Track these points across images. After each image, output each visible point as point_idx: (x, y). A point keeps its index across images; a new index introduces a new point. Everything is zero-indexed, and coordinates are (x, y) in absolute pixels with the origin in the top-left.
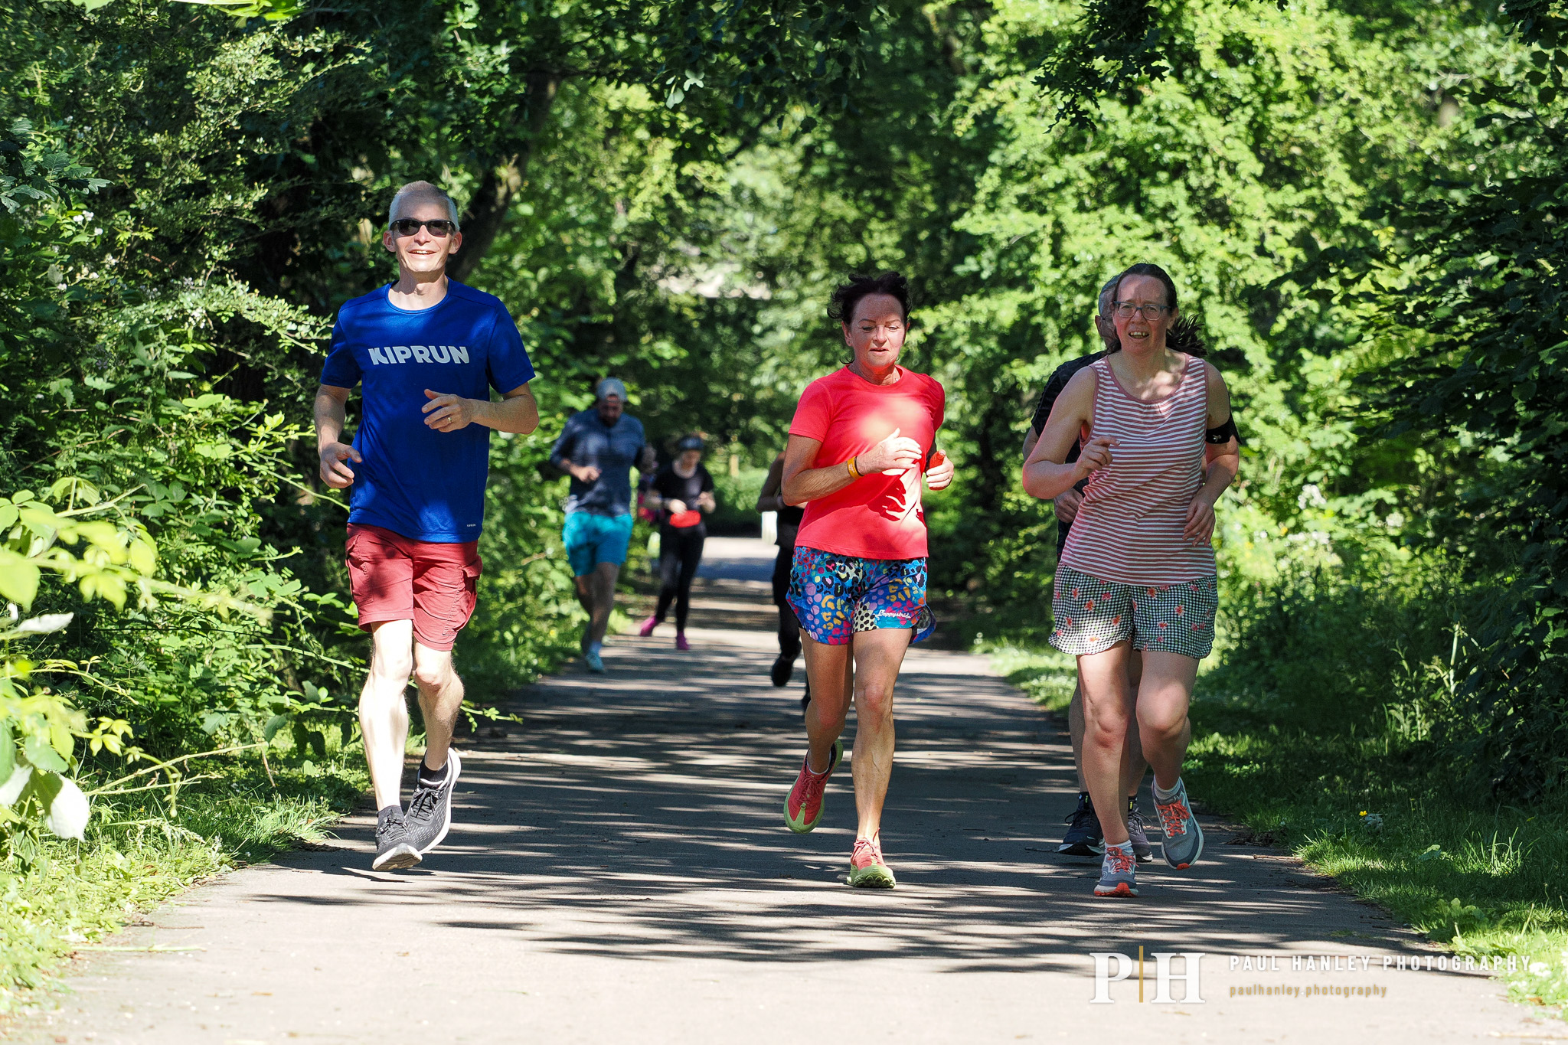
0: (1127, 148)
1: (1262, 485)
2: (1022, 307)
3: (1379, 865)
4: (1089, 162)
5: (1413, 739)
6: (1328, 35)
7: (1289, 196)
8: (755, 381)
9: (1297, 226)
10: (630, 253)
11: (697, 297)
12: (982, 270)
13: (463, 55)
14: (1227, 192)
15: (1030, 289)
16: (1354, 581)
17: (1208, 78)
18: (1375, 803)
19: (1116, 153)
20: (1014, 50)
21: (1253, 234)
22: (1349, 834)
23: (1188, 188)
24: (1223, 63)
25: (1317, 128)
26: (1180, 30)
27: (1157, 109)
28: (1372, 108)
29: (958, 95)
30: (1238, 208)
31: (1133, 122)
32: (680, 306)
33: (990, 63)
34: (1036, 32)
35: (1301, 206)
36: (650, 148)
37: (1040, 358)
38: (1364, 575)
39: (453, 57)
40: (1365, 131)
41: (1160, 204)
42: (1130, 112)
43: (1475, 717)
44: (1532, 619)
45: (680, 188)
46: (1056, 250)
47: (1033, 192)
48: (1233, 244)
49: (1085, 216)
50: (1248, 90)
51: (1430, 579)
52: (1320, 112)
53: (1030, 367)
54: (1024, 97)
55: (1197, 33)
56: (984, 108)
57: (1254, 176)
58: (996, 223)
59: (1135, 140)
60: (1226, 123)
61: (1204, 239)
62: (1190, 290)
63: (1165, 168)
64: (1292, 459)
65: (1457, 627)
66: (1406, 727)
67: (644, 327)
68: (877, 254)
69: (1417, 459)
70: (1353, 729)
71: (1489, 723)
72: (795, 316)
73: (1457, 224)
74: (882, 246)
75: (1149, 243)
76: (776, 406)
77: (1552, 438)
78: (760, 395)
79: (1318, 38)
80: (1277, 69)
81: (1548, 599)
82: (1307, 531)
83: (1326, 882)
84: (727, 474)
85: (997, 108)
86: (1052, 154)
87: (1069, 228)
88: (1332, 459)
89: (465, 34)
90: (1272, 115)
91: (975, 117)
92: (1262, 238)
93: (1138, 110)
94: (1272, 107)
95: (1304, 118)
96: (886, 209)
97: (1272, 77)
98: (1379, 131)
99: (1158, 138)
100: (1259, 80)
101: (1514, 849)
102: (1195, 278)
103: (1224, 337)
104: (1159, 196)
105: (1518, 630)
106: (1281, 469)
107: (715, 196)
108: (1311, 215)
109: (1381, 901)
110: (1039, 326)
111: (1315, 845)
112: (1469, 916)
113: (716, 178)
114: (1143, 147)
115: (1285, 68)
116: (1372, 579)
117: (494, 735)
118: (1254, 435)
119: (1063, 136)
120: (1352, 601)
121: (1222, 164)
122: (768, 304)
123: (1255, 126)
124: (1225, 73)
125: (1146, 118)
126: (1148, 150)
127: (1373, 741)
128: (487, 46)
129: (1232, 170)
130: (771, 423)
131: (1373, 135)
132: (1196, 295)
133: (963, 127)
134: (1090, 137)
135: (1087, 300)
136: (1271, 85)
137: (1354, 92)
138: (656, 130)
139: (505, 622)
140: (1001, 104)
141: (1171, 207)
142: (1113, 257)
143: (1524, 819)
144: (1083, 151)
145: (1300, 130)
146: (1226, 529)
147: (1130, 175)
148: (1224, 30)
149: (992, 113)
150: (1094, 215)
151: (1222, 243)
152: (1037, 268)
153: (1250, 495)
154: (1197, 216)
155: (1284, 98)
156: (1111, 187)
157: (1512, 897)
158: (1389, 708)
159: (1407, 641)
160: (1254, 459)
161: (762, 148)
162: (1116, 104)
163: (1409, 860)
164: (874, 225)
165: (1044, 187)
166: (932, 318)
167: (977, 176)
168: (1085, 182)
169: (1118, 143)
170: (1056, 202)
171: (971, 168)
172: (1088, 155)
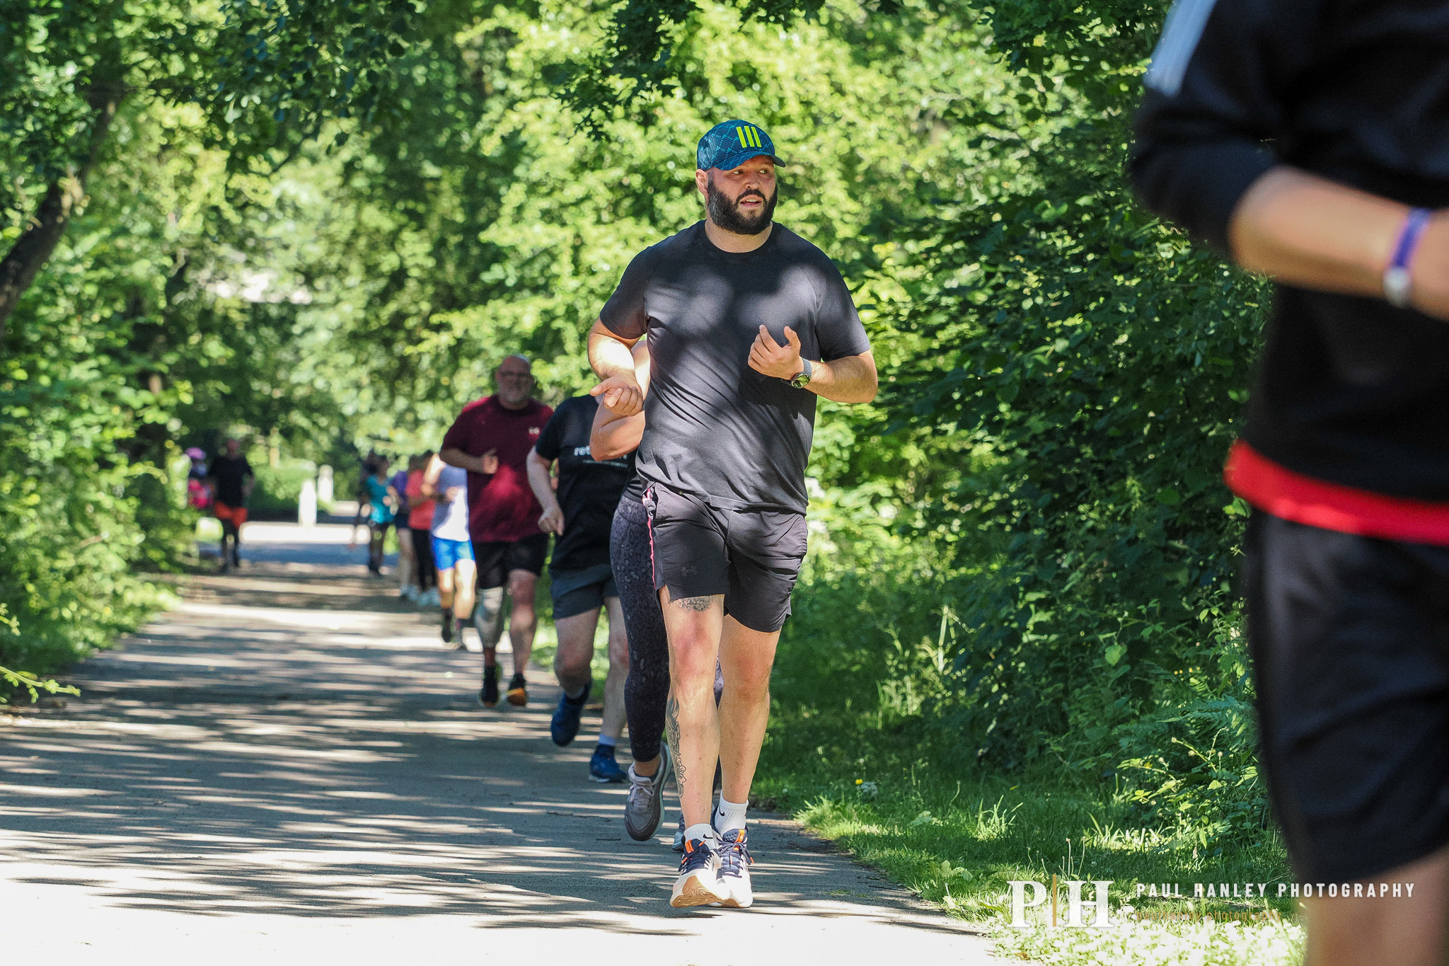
0: (644, 165)
2: (545, 312)
3: (874, 829)
4: (608, 180)
5: (904, 714)
6: (828, 64)
8: (295, 378)
10: (181, 262)
11: (242, 301)
12: (507, 277)
13: (31, 76)
15: (552, 295)
16: (849, 566)
17: (717, 102)
18: (870, 774)
19: (632, 170)
20: (539, 76)
22: (847, 801)
24: (732, 87)
25: (818, 148)
26: (690, 58)
27: (671, 130)
28: (869, 129)
29: (486, 118)
31: (648, 142)
32: (227, 309)
33: (516, 87)
34: (558, 59)
35: (806, 221)
36: (200, 162)
37: (560, 359)
38: (859, 562)
39: (22, 79)
40: (860, 152)
41: (673, 218)
42: (646, 133)
43: (962, 693)
44: (1016, 603)
45: (228, 200)
46: (575, 261)
47: (555, 206)
49: (602, 229)
50: (753, 113)
51: (919, 566)
52: (821, 134)
53: (550, 368)
54: (547, 119)
55: (707, 61)
56: (510, 129)
58: (520, 235)
59: (650, 160)
63: (677, 184)
65: (946, 609)
66: (897, 702)
67: (193, 328)
68: (409, 262)
69: (910, 455)
70: (849, 703)
71: (975, 698)
72: (332, 318)
73: (949, 238)
74: (414, 255)
76: (315, 402)
77: (1035, 437)
78: (300, 392)
79: (818, 66)
80: (781, 94)
81: (1031, 585)
83: (825, 847)
84: (268, 464)
85: (522, 128)
86: (573, 171)
87: (589, 240)
88: (832, 455)
89: (35, 57)
91: (502, 137)
93: (652, 131)
94: (776, 129)
95: (806, 139)
96: (418, 221)
97: (776, 101)
98: (874, 152)
99: (673, 158)
100: (763, 103)
101: (1000, 816)
104: (671, 211)
105: (1004, 612)
107: (260, 208)
109: (876, 863)
110: (559, 331)
111: (816, 810)
112: (958, 877)
113: (261, 190)
114: (657, 165)
115: (788, 94)
116: (865, 566)
117: (54, 705)
119: (585, 154)
120: (847, 585)
122: (307, 307)
124: (733, 97)
125: (659, 139)
126: (662, 168)
127: (868, 715)
128: (53, 68)
130: (308, 417)
131: (868, 157)
133: (491, 147)
134: (608, 158)
136: (775, 108)
137: (851, 115)
138: (208, 145)
139: (65, 598)
140: (526, 124)
143: (1008, 789)
144: (600, 168)
145: (804, 151)
147: (644, 191)
148: (734, 59)
149: (517, 133)
150: (610, 227)
152: (557, 276)
155: (786, 121)
156: (627, 203)
157: (998, 860)
158: (883, 684)
159: (899, 622)
161: (304, 163)
162: (633, 125)
163: (903, 825)
164: (407, 235)
165: (565, 201)
166: (460, 321)
167: (503, 190)
168: (604, 197)
169: (635, 161)
170: (576, 216)
171: (499, 182)
172: (606, 172)
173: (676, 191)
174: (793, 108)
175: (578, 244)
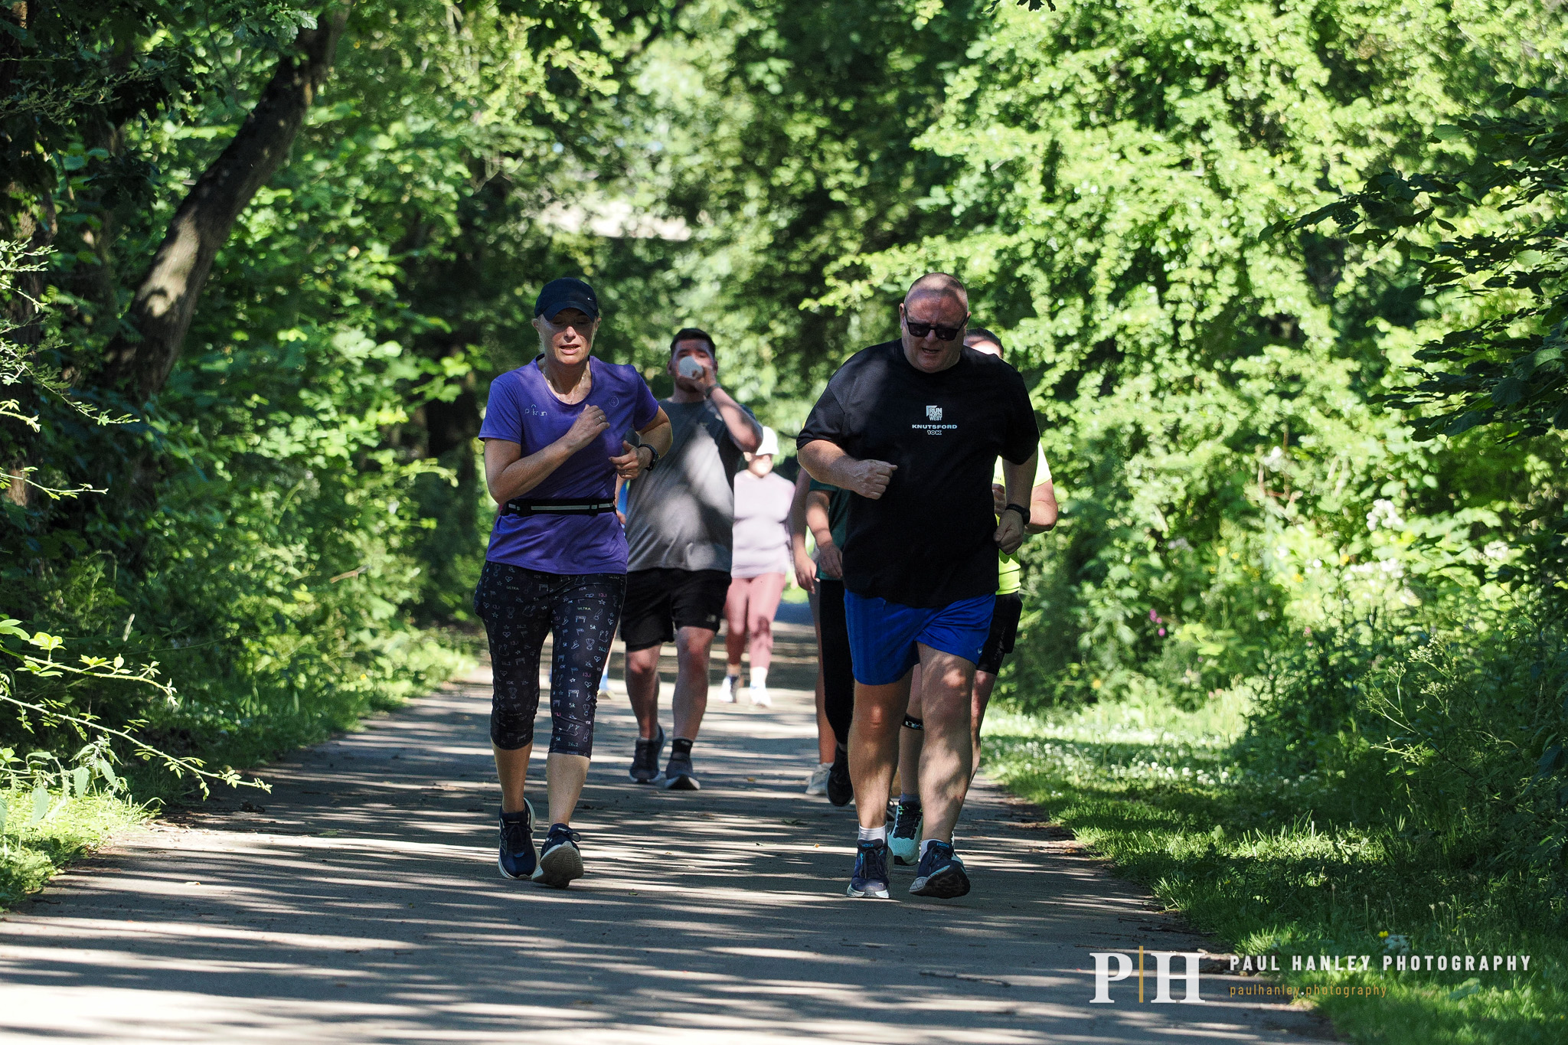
0: (1148, 44)
1: (1318, 498)
2: (1004, 253)
4: (1097, 62)
7: (1362, 113)
9: (1370, 154)
11: (591, 236)
12: (953, 204)
14: (1280, 108)
15: (1016, 229)
21: (1316, 164)
23: (1228, 100)
30: (1294, 127)
31: (1157, 10)
32: (567, 247)
35: (1383, 128)
36: (511, 31)
40: (1465, 29)
41: (1191, 121)
45: (551, 85)
46: (1048, 180)
47: (1023, 99)
48: (1288, 174)
49: (1088, 131)
57: (1317, 85)
58: (969, 140)
59: (1158, 33)
60: (1279, 13)
61: (1248, 169)
62: (1228, 236)
63: (1197, 70)
64: (1360, 464)
69: (1528, 468)
72: (721, 264)
74: (837, 172)
75: (1174, 173)
82: (1377, 559)
86: (1049, 51)
87: (1068, 151)
88: (1415, 466)
90: (1341, 4)
92: (1325, 169)
98: (1483, 28)
99: (1189, 33)
102: (1234, 220)
103: (1272, 299)
104: (1189, 109)
106: (1345, 474)
107: (597, 97)
108: (1391, 140)
110: (1025, 281)
113: (599, 74)
114: (1168, 43)
118: (1307, 431)
119: (1063, 25)
121: (1274, 68)
123: (1320, 17)
126: (1175, 47)
129: (1287, 79)
131: (1475, 36)
132: (1238, 242)
135: (1091, 248)
141: (1201, 126)
142: (1126, 190)
144: (1088, 47)
146: (1266, 556)
147: (1152, 81)
150: (1101, 132)
151: (1273, 174)
152: (1023, 202)
153: (1302, 511)
154: (1243, 138)
156: (1125, 97)
160: (1310, 465)
165: (1037, 93)
166: (883, 265)
167: (949, 78)
168: (1090, 89)
169: (1136, 37)
170: (1052, 115)
171: (944, 65)
172: (1095, 52)
175: (1054, 155)
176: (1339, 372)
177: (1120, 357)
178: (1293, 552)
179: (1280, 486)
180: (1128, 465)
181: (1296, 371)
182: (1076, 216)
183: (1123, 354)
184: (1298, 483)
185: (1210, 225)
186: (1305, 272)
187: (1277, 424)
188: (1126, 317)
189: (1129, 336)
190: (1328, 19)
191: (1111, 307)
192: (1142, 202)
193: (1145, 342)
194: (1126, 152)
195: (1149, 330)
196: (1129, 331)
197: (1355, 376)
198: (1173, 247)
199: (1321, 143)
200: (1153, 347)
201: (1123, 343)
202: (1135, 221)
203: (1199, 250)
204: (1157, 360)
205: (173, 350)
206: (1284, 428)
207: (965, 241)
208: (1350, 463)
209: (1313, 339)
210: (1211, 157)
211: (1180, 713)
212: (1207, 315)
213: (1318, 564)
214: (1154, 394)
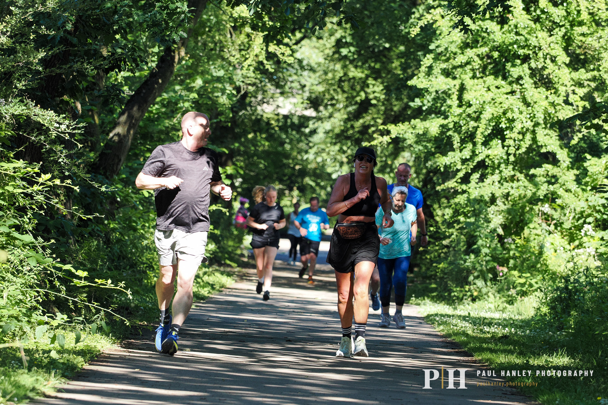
0: (500, 46)
1: (563, 223)
2: (442, 126)
4: (480, 53)
7: (582, 74)
9: (585, 90)
10: (242, 92)
11: (278, 115)
12: (423, 105)
14: (550, 71)
15: (446, 117)
17: (543, 12)
19: (493, 49)
21: (563, 94)
23: (530, 68)
24: (551, 4)
27: (516, 27)
29: (413, 16)
30: (556, 80)
31: (503, 33)
32: (269, 119)
35: (589, 80)
36: (253, 37)
41: (516, 76)
42: (502, 28)
45: (268, 58)
46: (460, 98)
47: (451, 67)
48: (553, 98)
49: (476, 80)
50: (563, 19)
52: (600, 32)
53: (444, 157)
56: (426, 23)
57: (565, 63)
58: (430, 83)
59: (504, 42)
60: (551, 35)
61: (537, 95)
62: (529, 121)
63: (518, 57)
64: (578, 210)
67: (249, 129)
68: (371, 96)
72: (327, 126)
74: (374, 92)
75: (509, 96)
78: (310, 166)
80: (578, 8)
82: (585, 247)
85: (433, 24)
86: (461, 48)
87: (468, 87)
88: (599, 211)
90: (575, 32)
91: (421, 27)
92: (567, 96)
93: (506, 27)
94: (575, 28)
95: (591, 34)
96: (377, 73)
97: (576, 13)
99: (516, 42)
100: (569, 14)
102: (532, 115)
103: (545, 146)
104: (514, 72)
106: (573, 215)
108: (593, 85)
110: (450, 137)
113: (286, 54)
114: (508, 46)
115: (582, 8)
118: (559, 197)
119: (467, 38)
121: (548, 56)
123: (566, 37)
124: (552, 9)
125: (510, 31)
126: (510, 48)
129: (553, 60)
130: (314, 181)
132: (533, 124)
134: (480, 41)
135: (476, 125)
136: (575, 16)
138: (254, 27)
140: (436, 21)
141: (520, 78)
142: (490, 103)
144: (477, 47)
145: (589, 41)
147: (501, 60)
149: (430, 25)
150: (480, 80)
151: (547, 97)
152: (450, 107)
153: (556, 228)
154: (535, 83)
155: (581, 24)
156: (490, 67)
160: (559, 209)
162: (495, 23)
165: (456, 64)
166: (395, 130)
167: (422, 58)
168: (477, 63)
169: (495, 44)
170: (462, 73)
171: (419, 53)
172: (479, 49)
173: (518, 62)
174: (585, 16)
175: (462, 89)
176: (571, 175)
177: (486, 167)
178: (552, 244)
179: (547, 218)
180: (489, 209)
181: (555, 174)
182: (470, 112)
183: (488, 166)
184: (555, 217)
185: (522, 117)
186: (559, 136)
187: (547, 194)
188: (489, 152)
189: (490, 159)
190: (569, 38)
191: (483, 147)
192: (496, 107)
193: (496, 162)
194: (491, 88)
195: (498, 157)
196: (490, 157)
197: (577, 176)
198: (508, 125)
199: (566, 86)
200: (500, 164)
201: (488, 162)
202: (493, 114)
203: (518, 126)
204: (501, 169)
205: (123, 159)
206: (550, 195)
207: (428, 121)
208: (575, 210)
209: (561, 162)
210: (523, 90)
211: (508, 306)
212: (520, 151)
213: (562, 248)
214: (499, 182)
